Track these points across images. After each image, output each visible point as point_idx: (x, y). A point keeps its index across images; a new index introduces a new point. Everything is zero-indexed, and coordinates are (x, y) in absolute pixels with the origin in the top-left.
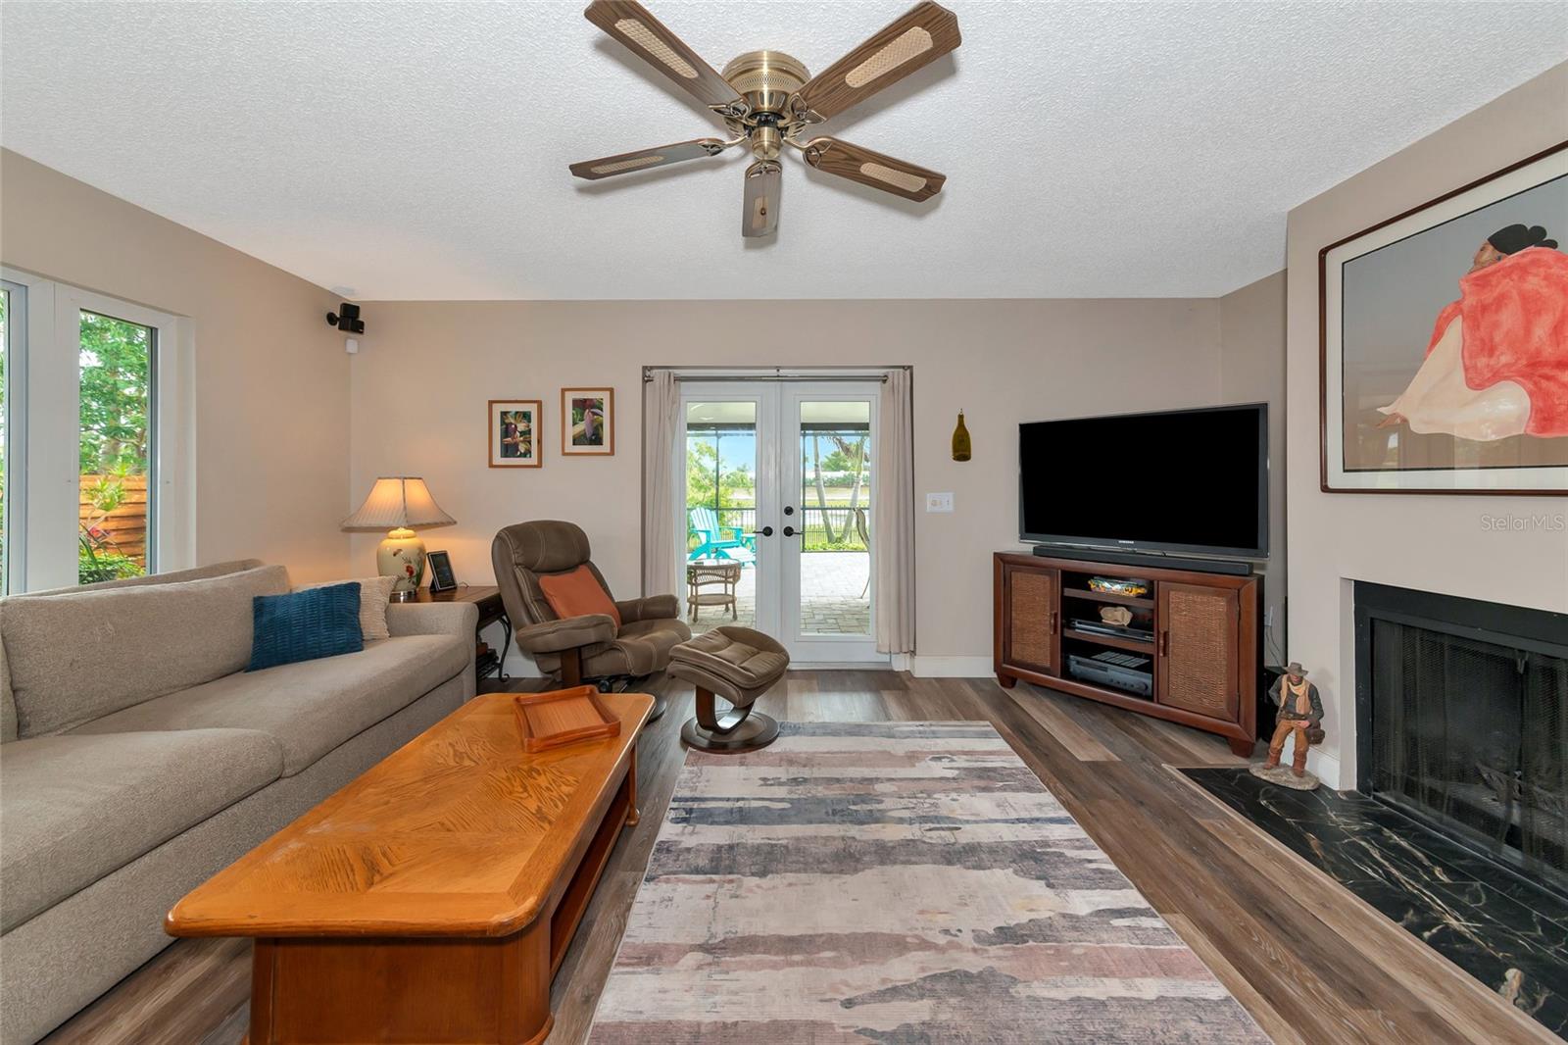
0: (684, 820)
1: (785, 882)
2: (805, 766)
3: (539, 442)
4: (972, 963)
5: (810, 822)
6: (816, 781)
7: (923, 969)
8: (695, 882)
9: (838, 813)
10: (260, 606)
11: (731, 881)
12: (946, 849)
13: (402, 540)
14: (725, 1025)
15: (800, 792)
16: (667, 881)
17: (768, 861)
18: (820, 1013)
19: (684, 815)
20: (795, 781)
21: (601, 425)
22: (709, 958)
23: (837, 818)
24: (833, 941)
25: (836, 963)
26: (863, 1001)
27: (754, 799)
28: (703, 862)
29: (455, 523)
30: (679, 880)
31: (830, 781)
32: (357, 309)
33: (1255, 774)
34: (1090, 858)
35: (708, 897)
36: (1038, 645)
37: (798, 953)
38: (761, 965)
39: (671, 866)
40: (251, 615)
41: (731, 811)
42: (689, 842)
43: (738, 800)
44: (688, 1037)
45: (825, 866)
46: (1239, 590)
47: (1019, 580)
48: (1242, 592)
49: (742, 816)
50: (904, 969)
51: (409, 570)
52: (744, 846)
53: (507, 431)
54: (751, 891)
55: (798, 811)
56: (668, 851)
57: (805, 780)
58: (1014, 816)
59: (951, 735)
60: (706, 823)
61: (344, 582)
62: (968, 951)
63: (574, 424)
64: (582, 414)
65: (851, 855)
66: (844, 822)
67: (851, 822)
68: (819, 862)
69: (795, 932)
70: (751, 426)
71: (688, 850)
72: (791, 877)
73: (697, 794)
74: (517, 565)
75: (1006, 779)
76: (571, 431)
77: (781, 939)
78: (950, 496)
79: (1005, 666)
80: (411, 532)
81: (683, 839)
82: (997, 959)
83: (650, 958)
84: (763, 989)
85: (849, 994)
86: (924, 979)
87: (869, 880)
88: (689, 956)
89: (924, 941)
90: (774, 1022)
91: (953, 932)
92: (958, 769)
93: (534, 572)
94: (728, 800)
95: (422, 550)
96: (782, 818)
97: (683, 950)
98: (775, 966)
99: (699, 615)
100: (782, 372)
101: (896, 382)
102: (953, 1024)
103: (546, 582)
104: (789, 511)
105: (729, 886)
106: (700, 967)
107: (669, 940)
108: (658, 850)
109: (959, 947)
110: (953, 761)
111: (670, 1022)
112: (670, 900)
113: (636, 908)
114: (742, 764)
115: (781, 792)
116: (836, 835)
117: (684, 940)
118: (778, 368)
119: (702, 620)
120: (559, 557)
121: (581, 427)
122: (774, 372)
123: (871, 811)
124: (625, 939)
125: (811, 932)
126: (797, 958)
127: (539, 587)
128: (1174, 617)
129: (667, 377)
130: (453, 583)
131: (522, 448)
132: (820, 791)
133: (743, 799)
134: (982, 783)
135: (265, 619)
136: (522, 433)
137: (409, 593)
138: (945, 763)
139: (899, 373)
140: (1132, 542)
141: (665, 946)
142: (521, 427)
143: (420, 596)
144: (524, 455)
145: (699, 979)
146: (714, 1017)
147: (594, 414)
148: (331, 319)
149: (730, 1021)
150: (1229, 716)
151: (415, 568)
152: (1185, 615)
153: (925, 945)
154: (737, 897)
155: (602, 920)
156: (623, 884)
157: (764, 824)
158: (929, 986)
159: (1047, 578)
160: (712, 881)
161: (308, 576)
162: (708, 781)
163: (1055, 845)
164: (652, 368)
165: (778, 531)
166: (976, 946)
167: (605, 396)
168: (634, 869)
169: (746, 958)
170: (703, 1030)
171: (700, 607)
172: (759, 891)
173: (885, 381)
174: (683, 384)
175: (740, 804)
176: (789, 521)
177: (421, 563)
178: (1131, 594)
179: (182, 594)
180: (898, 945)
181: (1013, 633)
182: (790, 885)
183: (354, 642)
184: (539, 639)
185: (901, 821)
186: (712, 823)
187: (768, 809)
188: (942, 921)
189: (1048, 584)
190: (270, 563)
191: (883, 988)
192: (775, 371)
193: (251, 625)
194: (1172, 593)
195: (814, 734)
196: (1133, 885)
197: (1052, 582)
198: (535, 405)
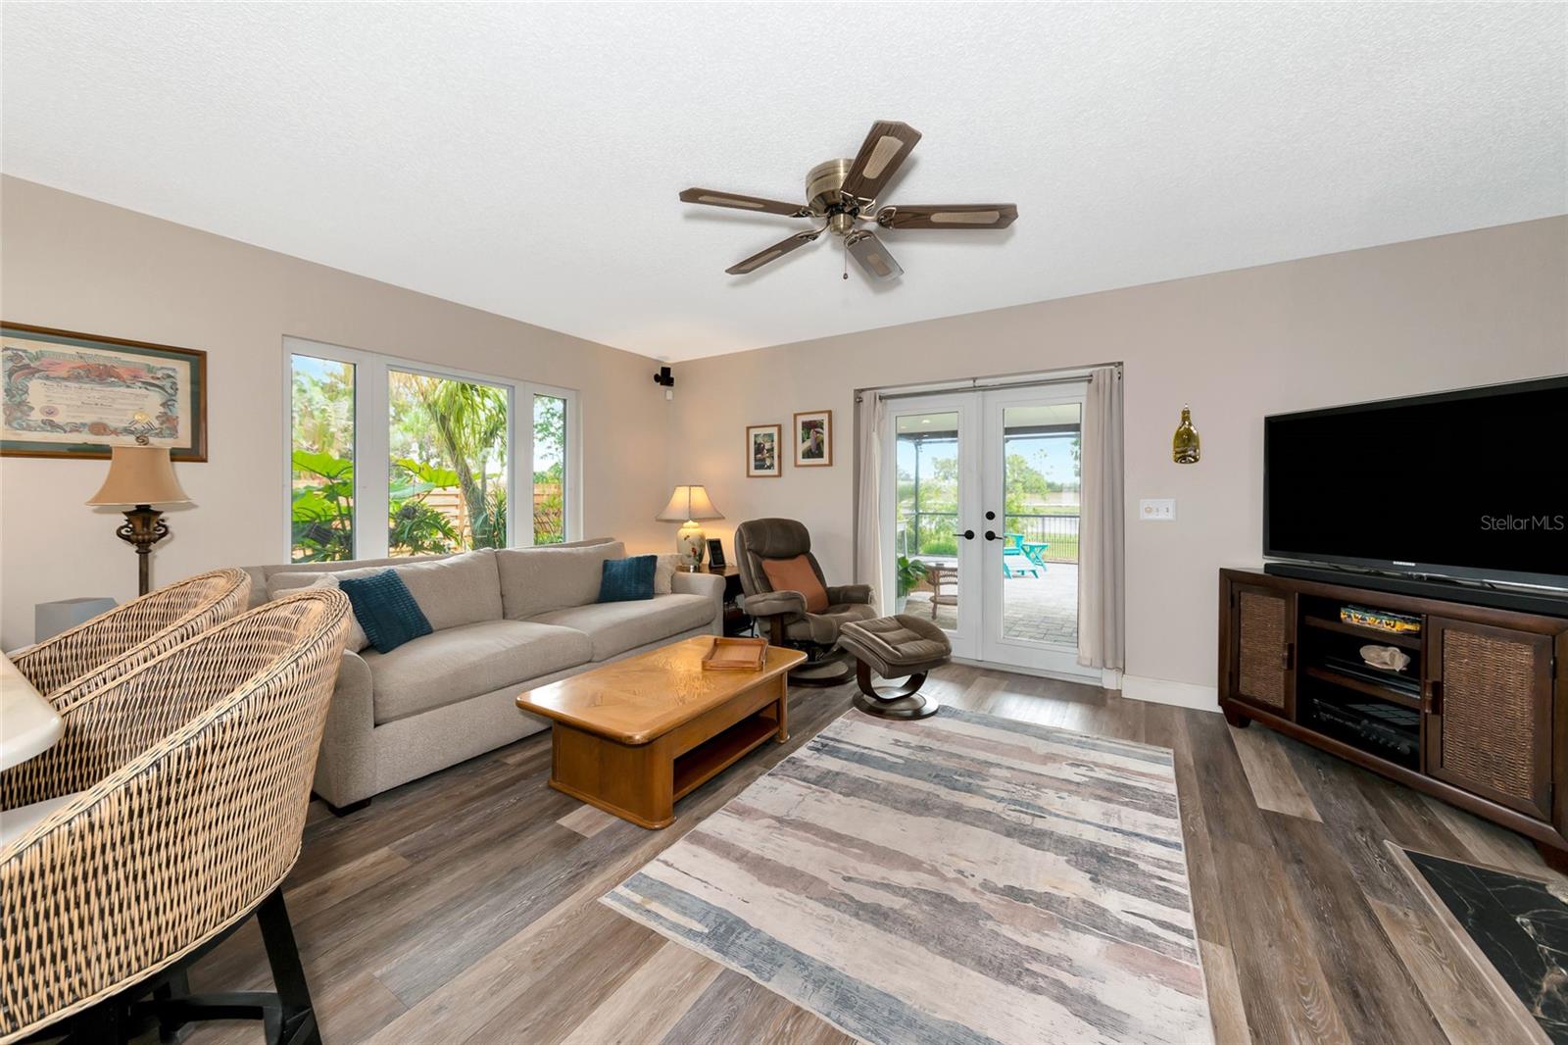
0: (818, 750)
1: (860, 804)
2: (939, 740)
3: (780, 457)
4: (963, 895)
5: (911, 776)
6: (940, 752)
7: (919, 884)
8: (799, 785)
9: (940, 777)
10: (606, 565)
11: (823, 792)
12: (1016, 826)
13: (691, 529)
14: (763, 858)
15: (920, 756)
16: (781, 779)
17: (857, 789)
18: (824, 875)
19: (819, 746)
20: (922, 748)
21: (823, 441)
22: (778, 825)
23: (935, 780)
24: (866, 846)
25: (856, 856)
26: (859, 881)
27: (878, 751)
28: (812, 776)
29: (724, 518)
30: (789, 781)
31: (951, 755)
32: (669, 369)
33: (1551, 892)
34: (1163, 876)
35: (801, 795)
36: (1269, 683)
37: (836, 843)
38: (807, 840)
39: (790, 771)
40: (601, 571)
41: (855, 753)
42: (810, 762)
43: (866, 748)
44: (738, 854)
45: (899, 805)
46: (1554, 637)
47: (1250, 602)
48: (1557, 639)
49: (862, 759)
50: (903, 878)
51: (694, 550)
52: (847, 776)
53: (759, 449)
54: (832, 801)
55: (909, 768)
56: (794, 763)
57: (931, 749)
58: (1115, 825)
59: (1111, 751)
60: (831, 755)
61: (649, 554)
62: (968, 888)
63: (803, 441)
64: (809, 433)
65: (926, 805)
66: (939, 784)
67: (946, 786)
68: (896, 801)
69: (844, 832)
70: (954, 434)
71: (807, 767)
72: (866, 802)
73: (837, 738)
74: (749, 550)
75: (1139, 797)
76: (802, 447)
77: (831, 832)
78: (1170, 503)
79: (1231, 699)
80: (696, 524)
81: (808, 760)
82: (988, 902)
83: (743, 813)
84: (798, 851)
85: (852, 874)
86: (915, 889)
87: (928, 824)
88: (766, 820)
89: (936, 870)
90: (794, 868)
91: (965, 874)
92: (1092, 777)
93: (761, 556)
94: (858, 746)
95: (702, 538)
96: (891, 768)
97: (764, 815)
98: (815, 844)
99: (938, 612)
100: (979, 383)
101: (1101, 382)
102: (913, 918)
103: (767, 564)
104: (990, 516)
105: (818, 793)
106: (768, 827)
107: (760, 808)
108: (788, 761)
109: (962, 884)
110: (1092, 770)
111: (733, 845)
112: (776, 789)
113: (753, 786)
114: (887, 727)
115: (904, 752)
116: (925, 790)
117: (769, 811)
118: (974, 380)
119: (941, 618)
120: (782, 546)
121: (808, 443)
122: (970, 383)
123: (970, 784)
124: (735, 799)
125: (854, 836)
126: (833, 845)
127: (762, 569)
128: (1450, 664)
129: (873, 397)
130: (723, 562)
131: (768, 463)
132: (938, 760)
133: (870, 749)
134: (1105, 794)
135: (607, 573)
136: (768, 451)
137: (695, 567)
138: (1082, 770)
139: (1111, 370)
140: (1413, 564)
141: (756, 810)
142: (767, 446)
143: (701, 570)
144: (769, 467)
145: (764, 833)
146: (759, 852)
147: (818, 432)
148: (657, 378)
149: (766, 857)
150: (1537, 812)
151: (698, 550)
152: (1467, 663)
153: (934, 871)
154: (820, 801)
155: (730, 785)
156: (754, 773)
157: (874, 767)
158: (915, 893)
159: (1282, 602)
160: (810, 788)
161: (635, 550)
162: (852, 731)
163: (1136, 857)
164: (863, 390)
165: (979, 535)
166: (978, 888)
167: (825, 418)
168: (765, 767)
169: (801, 833)
170: (749, 855)
171: (938, 606)
172: (837, 803)
173: (1090, 381)
174: (889, 401)
175: (865, 751)
176: (991, 526)
177: (702, 546)
178: (1394, 630)
179: (569, 554)
180: (914, 865)
181: (1242, 664)
182: (862, 807)
183: (649, 594)
184: (756, 605)
185: (993, 797)
186: (835, 757)
187: (884, 759)
188: (963, 865)
189: (1283, 609)
190: (618, 540)
191: (879, 881)
192: (972, 382)
193: (601, 576)
194: (1448, 634)
195: (968, 721)
196: (1192, 910)
197: (1287, 605)
198: (776, 428)
